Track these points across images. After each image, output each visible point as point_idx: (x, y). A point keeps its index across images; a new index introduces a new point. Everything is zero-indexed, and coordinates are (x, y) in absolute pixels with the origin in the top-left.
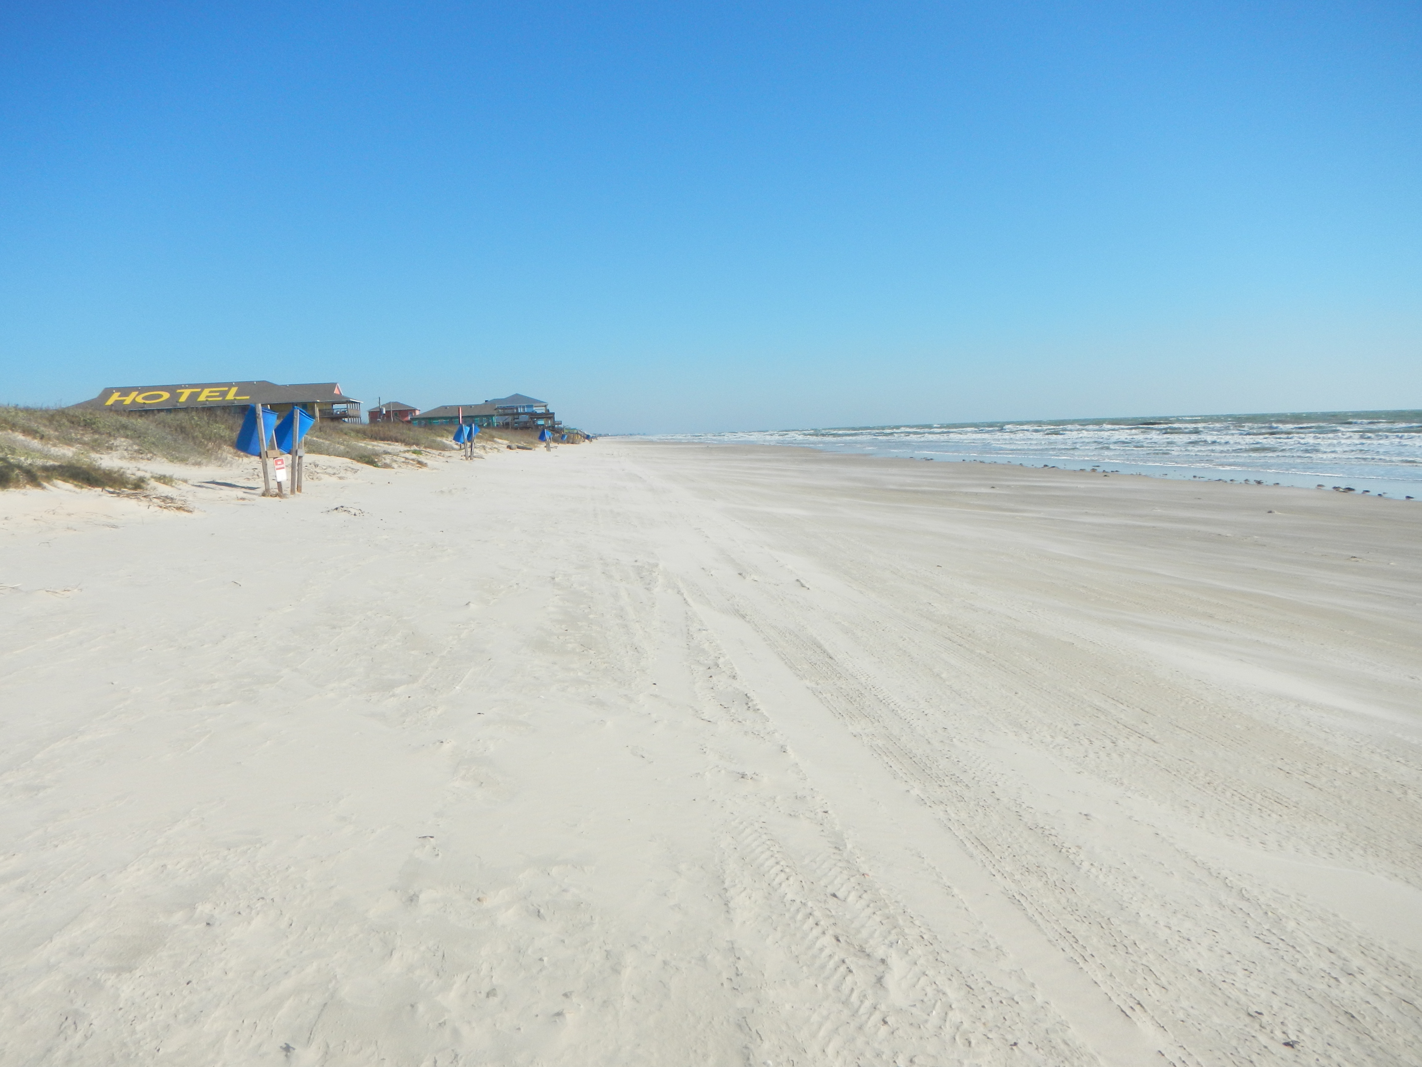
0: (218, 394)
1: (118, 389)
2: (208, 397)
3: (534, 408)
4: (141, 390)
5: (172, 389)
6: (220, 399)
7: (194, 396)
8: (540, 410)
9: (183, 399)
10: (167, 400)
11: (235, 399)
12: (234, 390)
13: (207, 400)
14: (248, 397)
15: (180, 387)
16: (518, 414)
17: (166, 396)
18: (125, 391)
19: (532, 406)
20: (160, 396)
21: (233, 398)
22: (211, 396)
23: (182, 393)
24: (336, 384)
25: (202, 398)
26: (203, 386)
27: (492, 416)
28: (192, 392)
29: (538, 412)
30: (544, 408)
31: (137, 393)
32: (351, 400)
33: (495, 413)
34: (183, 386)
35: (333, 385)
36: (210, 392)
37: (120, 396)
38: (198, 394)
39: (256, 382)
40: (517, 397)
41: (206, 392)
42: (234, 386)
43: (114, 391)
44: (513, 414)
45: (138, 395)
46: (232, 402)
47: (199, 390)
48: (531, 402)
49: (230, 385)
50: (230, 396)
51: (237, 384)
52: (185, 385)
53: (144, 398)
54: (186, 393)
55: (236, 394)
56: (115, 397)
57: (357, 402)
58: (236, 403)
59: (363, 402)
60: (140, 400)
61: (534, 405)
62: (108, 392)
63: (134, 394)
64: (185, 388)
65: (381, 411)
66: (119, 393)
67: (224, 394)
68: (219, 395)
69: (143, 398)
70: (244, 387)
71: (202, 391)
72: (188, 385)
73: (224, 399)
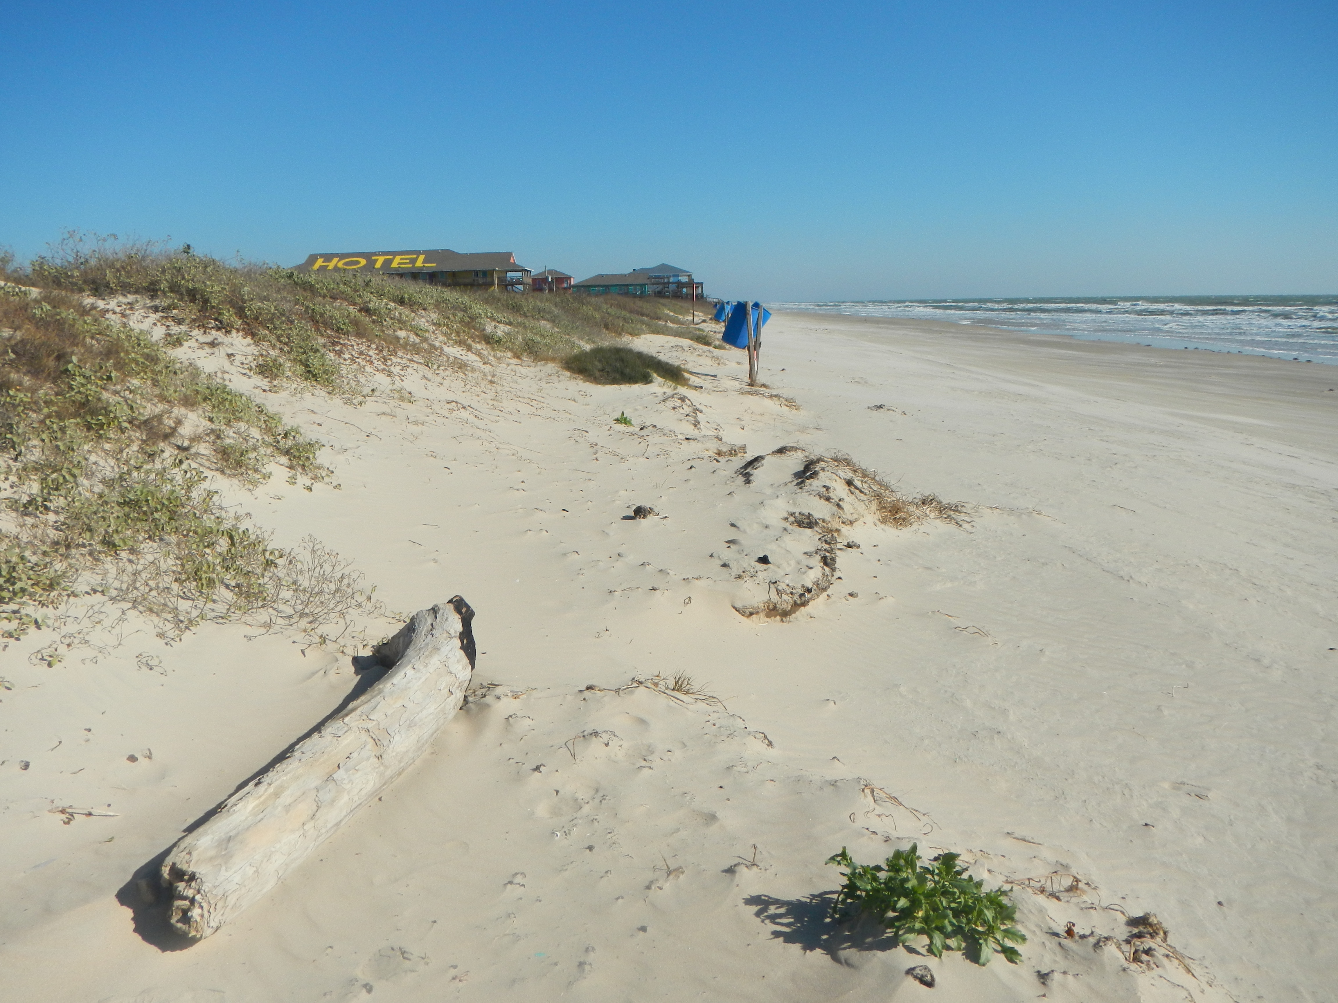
0: (408, 261)
1: (322, 256)
2: (399, 264)
3: (680, 278)
4: (342, 256)
5: (368, 256)
6: (411, 266)
7: (387, 263)
8: (684, 279)
9: (378, 265)
10: (364, 267)
11: (424, 266)
12: (422, 258)
13: (399, 267)
14: (435, 265)
15: (375, 254)
16: (669, 283)
17: (363, 262)
18: (328, 257)
19: (678, 276)
20: (358, 263)
21: (422, 265)
22: (402, 263)
23: (377, 260)
24: (512, 253)
25: (394, 265)
26: (395, 254)
27: (645, 285)
28: (385, 259)
29: (683, 281)
30: (687, 277)
31: (337, 259)
32: (525, 268)
33: (648, 282)
35: (509, 255)
36: (401, 259)
37: (323, 262)
38: (391, 261)
39: (441, 250)
40: (664, 267)
41: (398, 259)
42: (421, 254)
43: (318, 257)
44: (664, 283)
45: (339, 261)
46: (421, 268)
47: (391, 257)
48: (677, 272)
49: (418, 253)
50: (419, 264)
51: (424, 252)
52: (379, 252)
54: (380, 260)
55: (425, 262)
56: (320, 263)
58: (425, 270)
59: (531, 270)
60: (341, 265)
61: (680, 274)
62: (313, 258)
63: (335, 260)
64: (379, 255)
65: (547, 278)
66: (323, 259)
67: (413, 261)
69: (344, 264)
70: (430, 255)
71: (394, 258)
72: (382, 252)
73: (413, 266)
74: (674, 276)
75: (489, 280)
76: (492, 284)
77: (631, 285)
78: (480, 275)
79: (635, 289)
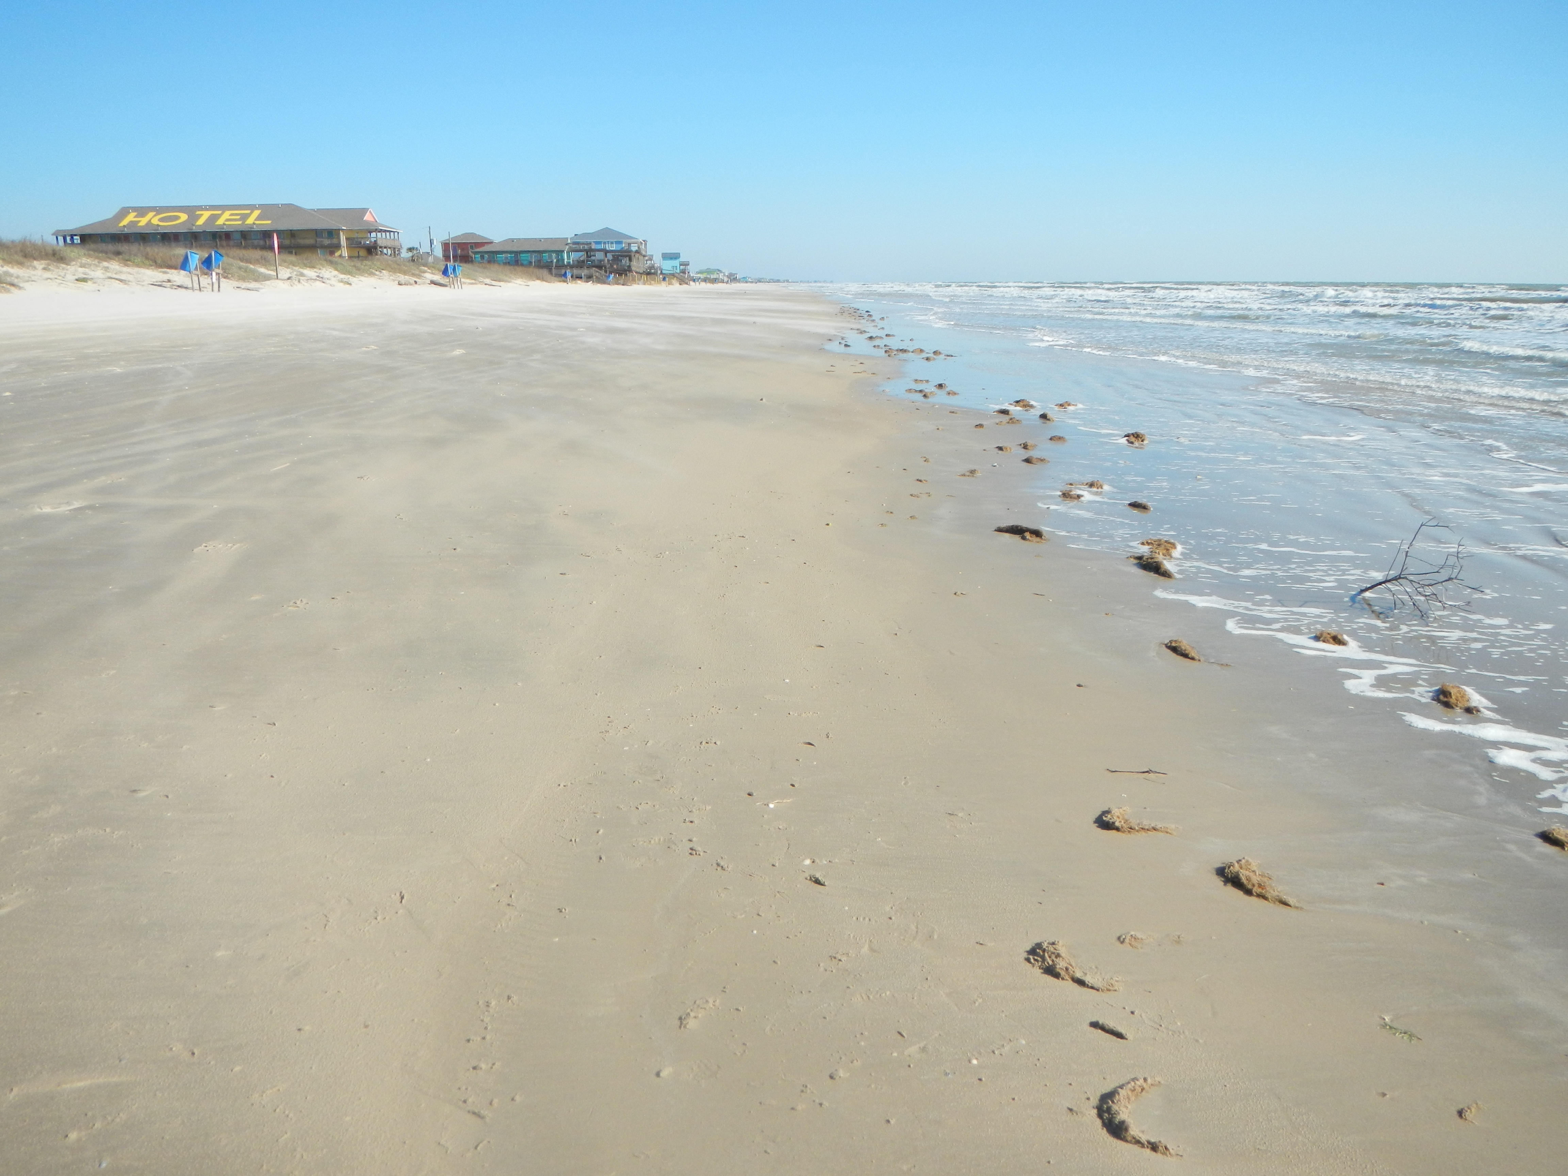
0: (238, 217)
1: (135, 209)
2: (227, 220)
3: (624, 245)
4: (158, 210)
5: (192, 211)
6: (240, 222)
7: (213, 219)
9: (200, 222)
10: (184, 223)
11: (255, 224)
12: (256, 213)
13: (225, 225)
14: (269, 222)
15: (200, 208)
16: (592, 250)
17: (184, 217)
18: (142, 211)
19: (621, 242)
20: (177, 218)
21: (253, 223)
22: (231, 219)
23: (202, 215)
24: (368, 209)
25: (220, 222)
26: (224, 208)
28: (212, 215)
31: (154, 213)
32: (380, 228)
33: (568, 248)
34: (203, 207)
35: (364, 211)
36: (231, 215)
37: (135, 217)
38: (217, 217)
39: (281, 204)
40: (604, 231)
41: (227, 215)
42: (257, 209)
43: (131, 211)
45: (155, 216)
46: (252, 227)
47: (219, 212)
48: (620, 237)
49: (253, 208)
50: (250, 221)
51: (261, 207)
52: (206, 206)
53: (161, 220)
54: (206, 215)
55: (258, 219)
56: (131, 217)
57: (392, 231)
58: (255, 228)
59: (402, 232)
60: (155, 221)
62: (124, 212)
63: (151, 214)
64: (206, 209)
66: (135, 214)
67: (245, 217)
68: (240, 218)
69: (159, 220)
70: (267, 210)
71: (222, 214)
72: (209, 206)
73: (243, 223)
74: (617, 243)
75: (335, 241)
76: (338, 246)
77: (545, 252)
78: (325, 235)
79: (550, 257)
